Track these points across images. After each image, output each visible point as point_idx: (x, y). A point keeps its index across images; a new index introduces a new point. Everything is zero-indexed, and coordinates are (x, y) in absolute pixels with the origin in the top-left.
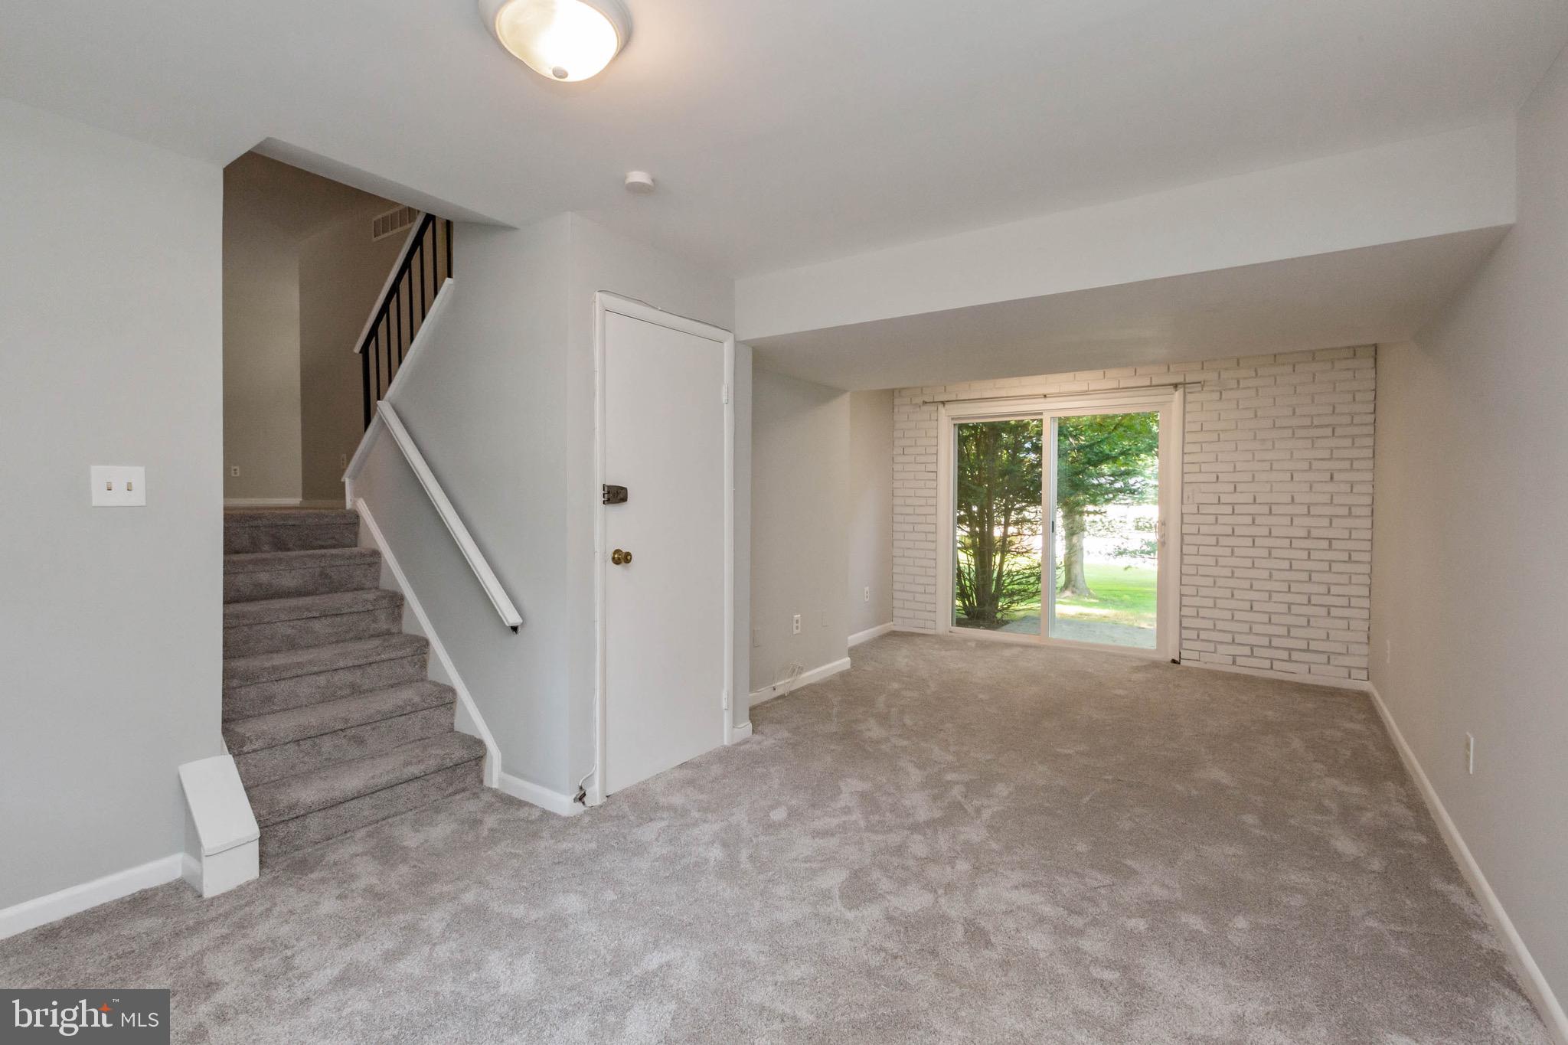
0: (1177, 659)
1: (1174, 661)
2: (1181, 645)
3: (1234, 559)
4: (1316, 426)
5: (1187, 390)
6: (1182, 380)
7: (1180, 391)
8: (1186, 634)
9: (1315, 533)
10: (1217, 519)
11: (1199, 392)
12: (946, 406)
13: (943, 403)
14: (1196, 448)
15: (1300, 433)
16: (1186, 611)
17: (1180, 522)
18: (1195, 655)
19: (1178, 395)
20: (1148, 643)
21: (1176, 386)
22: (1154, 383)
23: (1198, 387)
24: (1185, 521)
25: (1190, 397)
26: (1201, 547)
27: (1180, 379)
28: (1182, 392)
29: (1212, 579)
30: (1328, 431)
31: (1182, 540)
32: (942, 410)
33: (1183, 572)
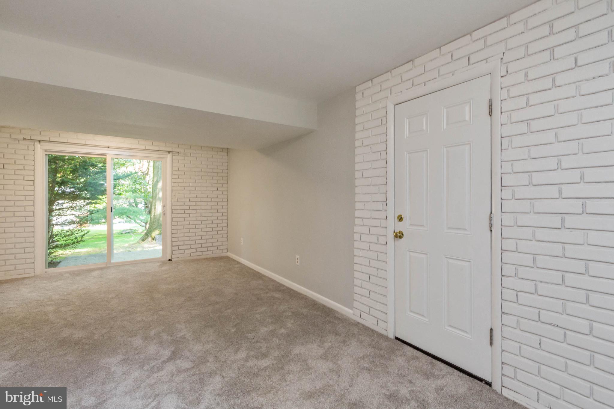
0: (171, 259)
1: (169, 260)
2: (172, 253)
3: (190, 218)
4: (213, 172)
5: (173, 154)
6: (171, 150)
7: (171, 154)
8: (174, 248)
9: (213, 207)
10: (184, 204)
11: (177, 156)
12: (41, 143)
13: (40, 141)
14: (177, 177)
15: (209, 174)
16: (174, 240)
17: (171, 205)
18: (177, 256)
19: (169, 156)
20: (159, 255)
21: (169, 152)
22: (160, 150)
23: (177, 154)
24: (173, 205)
25: (174, 157)
26: (179, 214)
27: (170, 150)
28: (171, 155)
29: (183, 226)
30: (216, 174)
31: (172, 212)
32: (38, 146)
33: (173, 225)
